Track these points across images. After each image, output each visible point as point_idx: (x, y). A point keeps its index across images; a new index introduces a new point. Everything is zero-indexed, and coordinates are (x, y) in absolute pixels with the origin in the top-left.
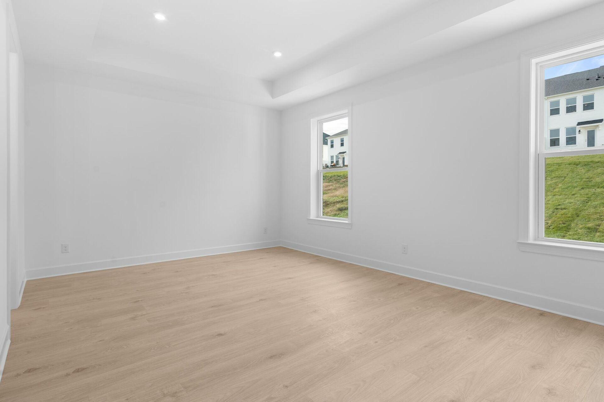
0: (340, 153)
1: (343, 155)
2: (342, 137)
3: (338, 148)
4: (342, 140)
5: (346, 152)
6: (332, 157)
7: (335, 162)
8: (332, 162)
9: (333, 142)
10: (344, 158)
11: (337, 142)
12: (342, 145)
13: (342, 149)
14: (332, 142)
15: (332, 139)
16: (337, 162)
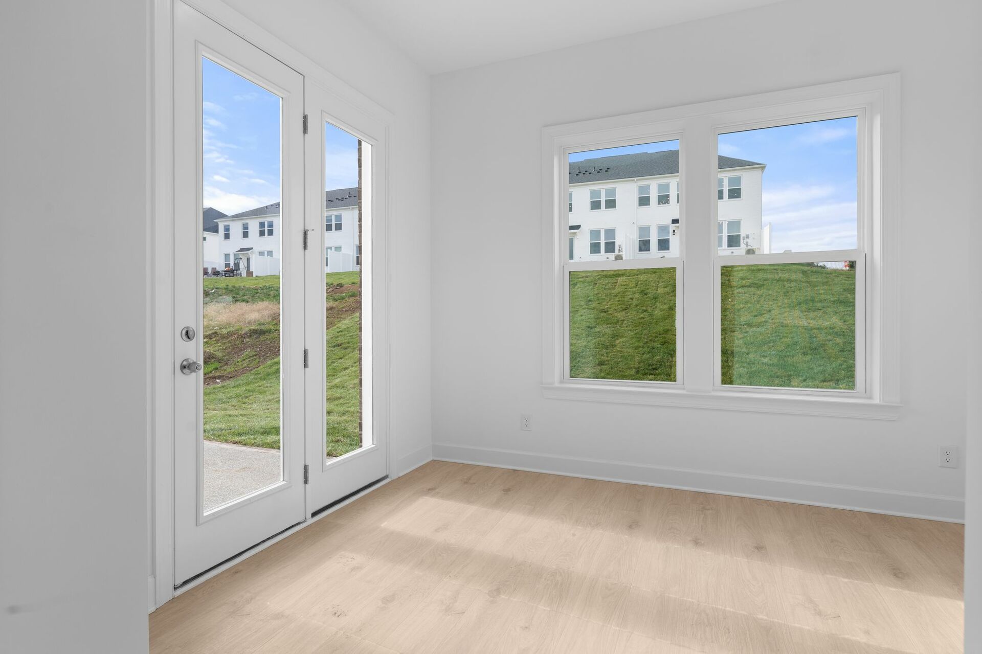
0: (242, 250)
1: (247, 253)
2: (245, 222)
3: (237, 242)
4: (245, 227)
5: (252, 248)
6: (227, 256)
7: (232, 265)
8: (227, 265)
9: (229, 229)
10: (248, 260)
11: (236, 229)
12: (245, 235)
13: (246, 243)
14: (227, 229)
15: (227, 223)
16: (237, 265)
